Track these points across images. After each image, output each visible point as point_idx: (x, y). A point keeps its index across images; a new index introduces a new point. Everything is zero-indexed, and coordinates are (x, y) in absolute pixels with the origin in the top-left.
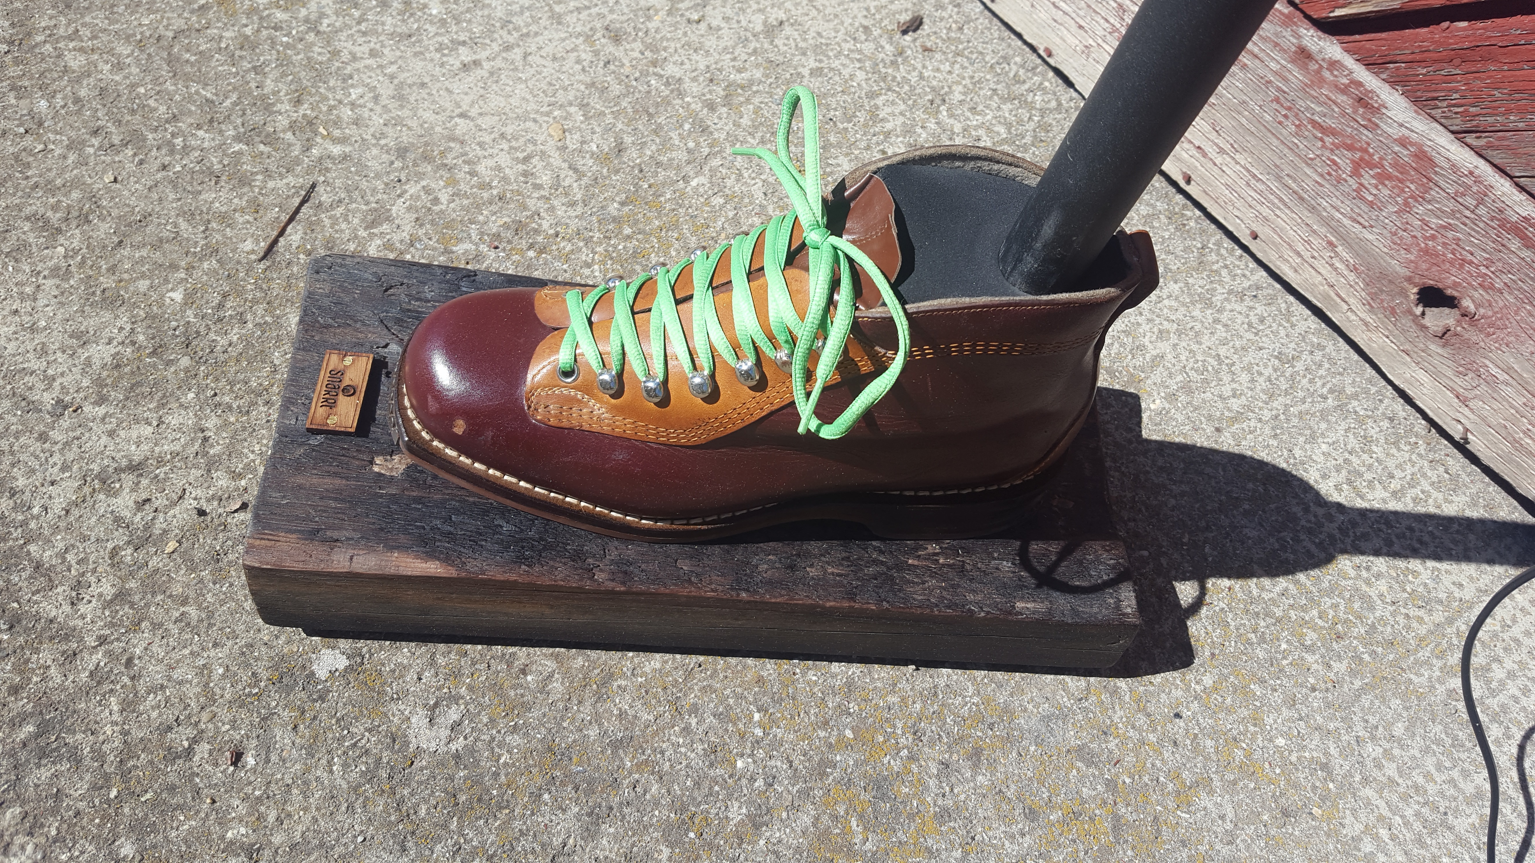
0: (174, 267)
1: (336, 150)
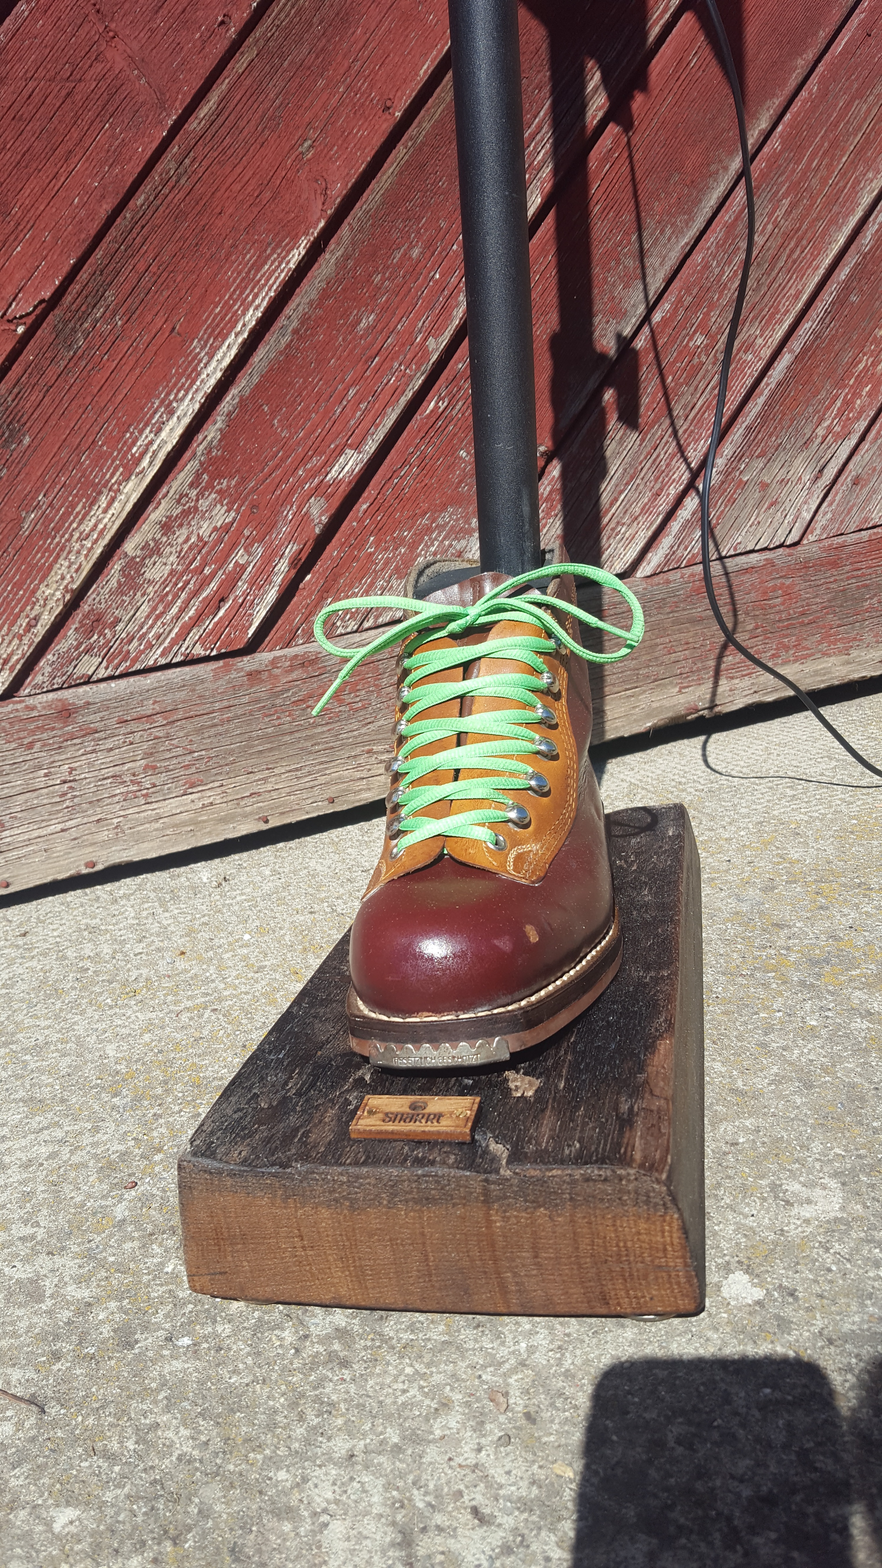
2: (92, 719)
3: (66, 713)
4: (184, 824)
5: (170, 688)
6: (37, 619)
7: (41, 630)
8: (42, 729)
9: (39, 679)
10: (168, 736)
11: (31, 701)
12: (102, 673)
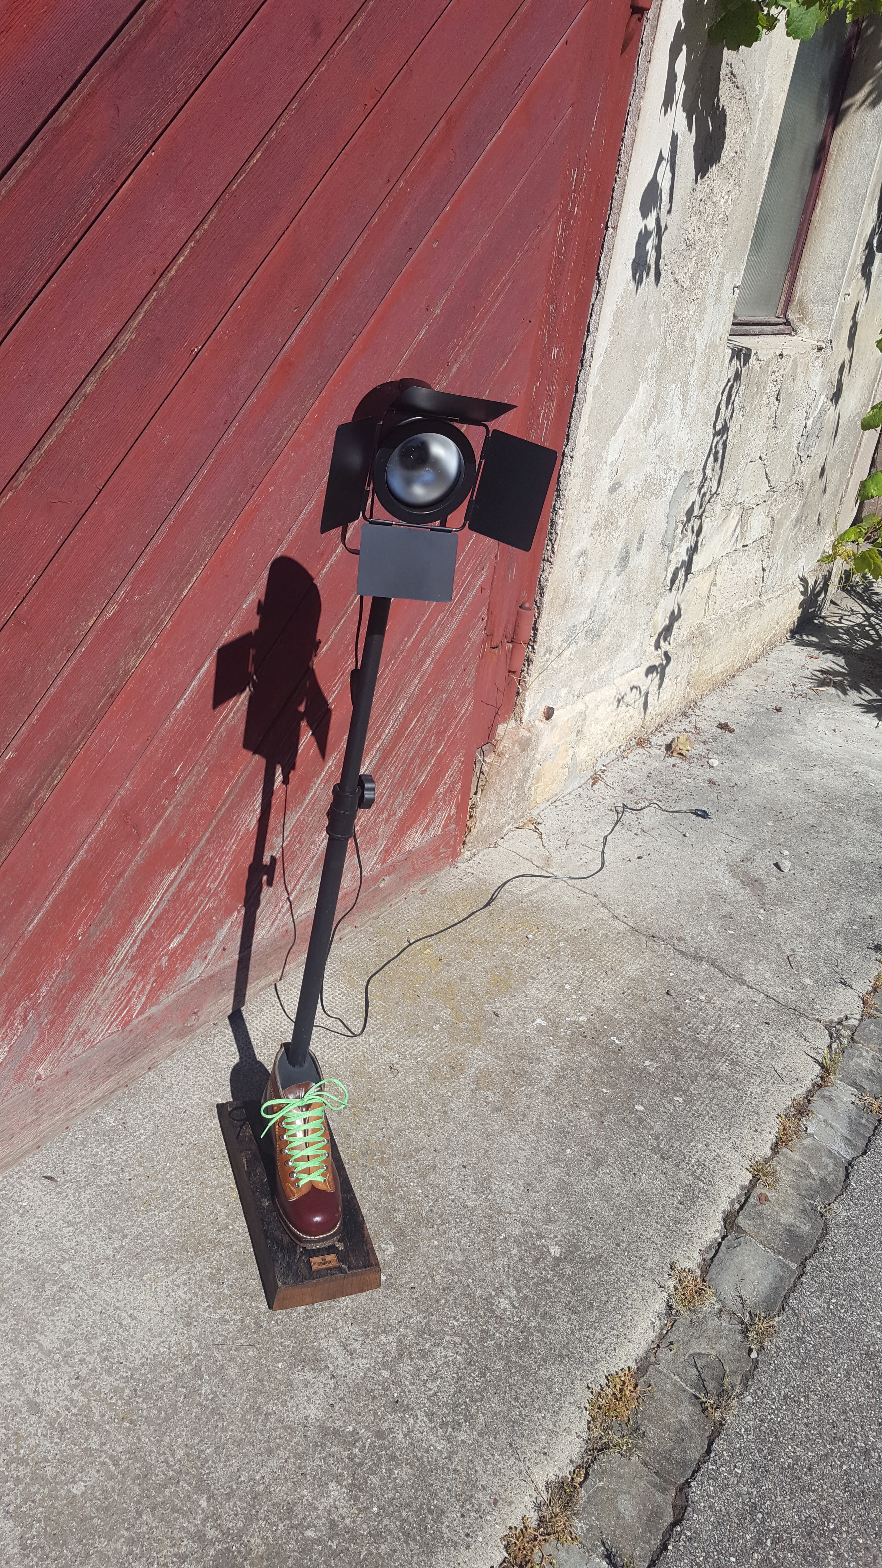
0: (269, 1371)
1: (195, 1345)
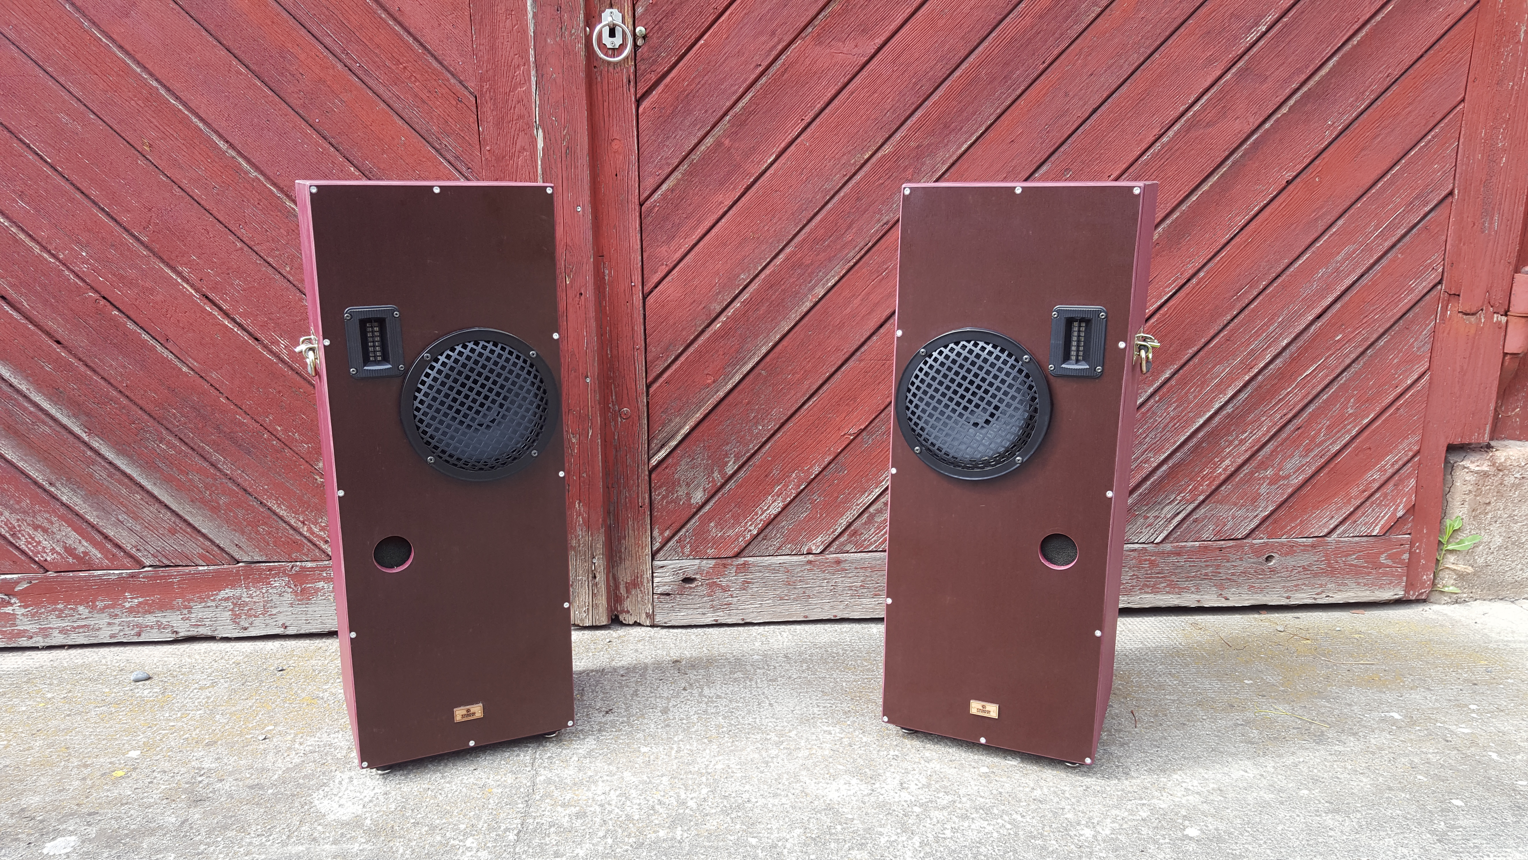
2: (846, 566)
3: (838, 562)
4: (870, 608)
5: (875, 559)
6: (836, 530)
7: (836, 533)
8: (829, 566)
9: (832, 549)
10: (871, 576)
11: (828, 556)
12: (853, 550)
